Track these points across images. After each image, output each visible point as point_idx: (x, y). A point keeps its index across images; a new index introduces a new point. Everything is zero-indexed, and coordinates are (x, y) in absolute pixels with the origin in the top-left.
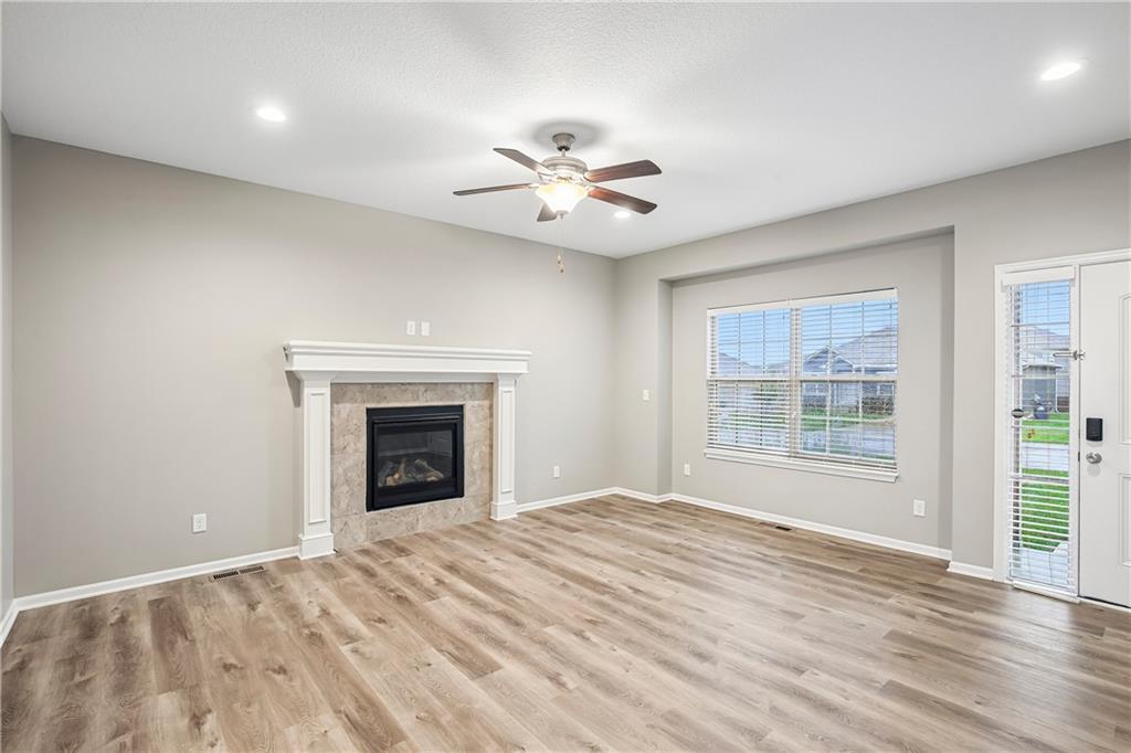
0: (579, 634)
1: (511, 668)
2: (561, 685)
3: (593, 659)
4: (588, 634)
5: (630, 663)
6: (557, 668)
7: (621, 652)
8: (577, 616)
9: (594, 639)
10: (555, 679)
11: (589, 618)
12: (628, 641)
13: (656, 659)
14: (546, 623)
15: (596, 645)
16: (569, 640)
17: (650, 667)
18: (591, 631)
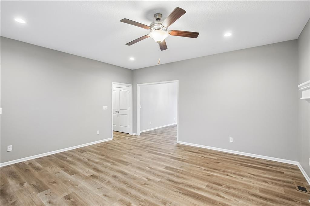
0: (149, 180)
1: (162, 169)
2: (149, 167)
3: (144, 173)
4: (147, 180)
5: (134, 173)
6: (151, 170)
7: (137, 176)
8: (152, 186)
9: (145, 179)
10: (151, 168)
11: (148, 186)
12: (134, 179)
13: (128, 175)
14: (161, 182)
15: (144, 177)
16: (151, 177)
17: (130, 173)
18: (146, 181)
